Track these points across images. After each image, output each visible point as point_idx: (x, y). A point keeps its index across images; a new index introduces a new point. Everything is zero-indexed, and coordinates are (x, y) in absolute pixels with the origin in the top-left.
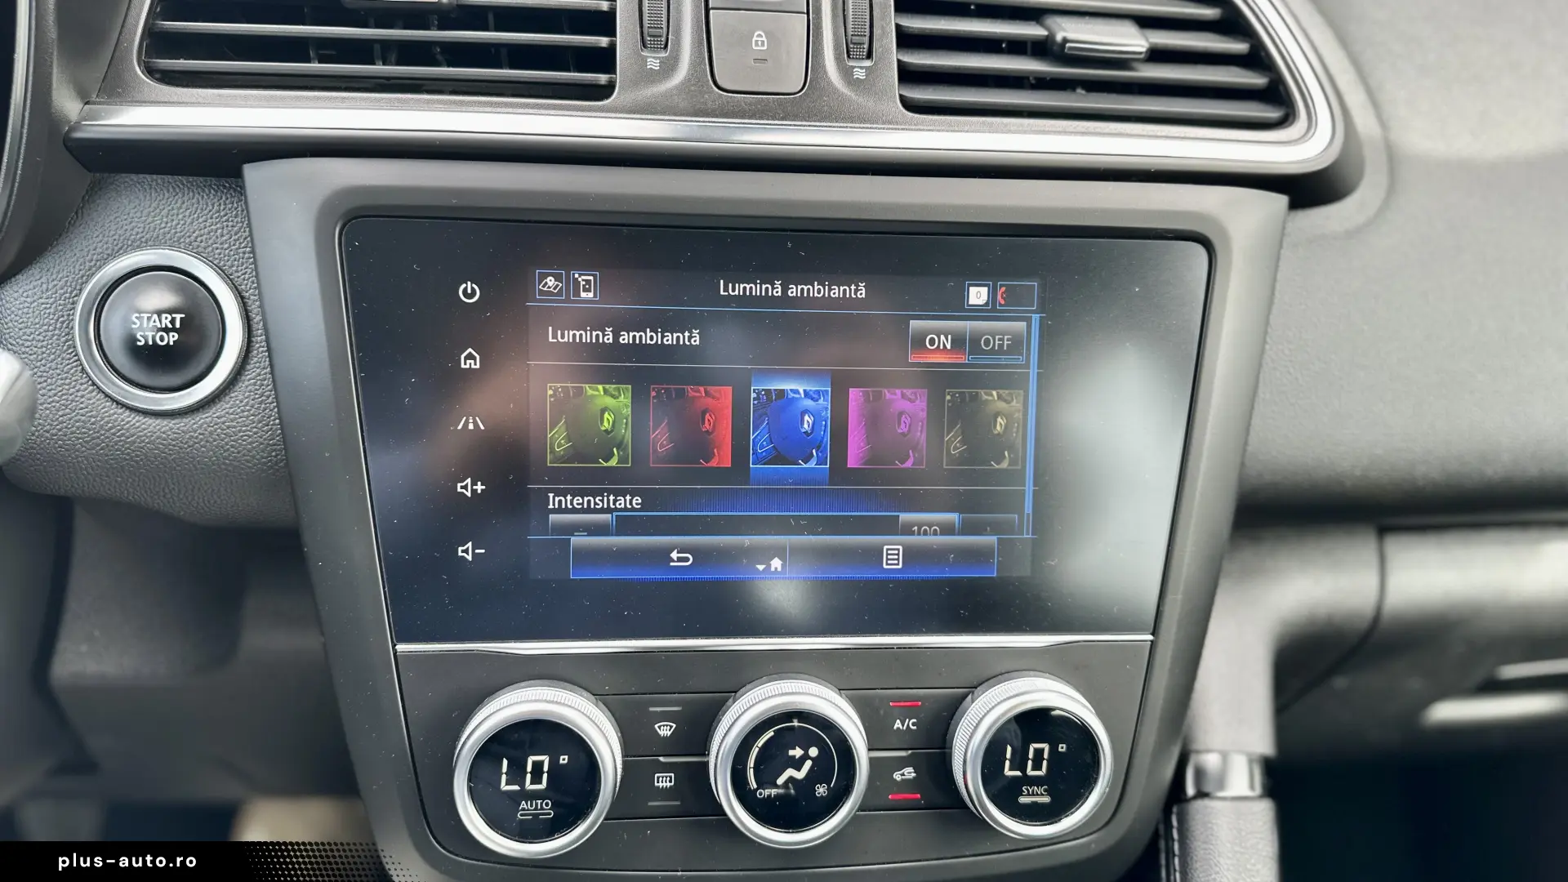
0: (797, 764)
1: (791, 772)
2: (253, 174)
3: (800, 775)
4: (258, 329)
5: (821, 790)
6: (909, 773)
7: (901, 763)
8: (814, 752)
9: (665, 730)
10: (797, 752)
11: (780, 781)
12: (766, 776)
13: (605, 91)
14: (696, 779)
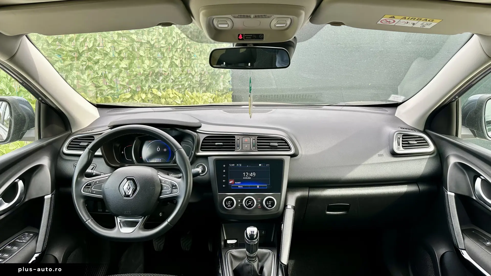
0: (250, 203)
1: (249, 203)
2: (209, 158)
3: (250, 204)
4: (208, 170)
5: (252, 205)
6: (260, 205)
7: (259, 204)
8: (251, 202)
9: (239, 201)
10: (250, 202)
11: (249, 204)
12: (247, 204)
13: (234, 150)
14: (242, 205)
